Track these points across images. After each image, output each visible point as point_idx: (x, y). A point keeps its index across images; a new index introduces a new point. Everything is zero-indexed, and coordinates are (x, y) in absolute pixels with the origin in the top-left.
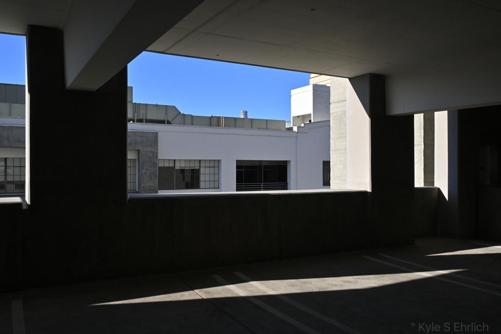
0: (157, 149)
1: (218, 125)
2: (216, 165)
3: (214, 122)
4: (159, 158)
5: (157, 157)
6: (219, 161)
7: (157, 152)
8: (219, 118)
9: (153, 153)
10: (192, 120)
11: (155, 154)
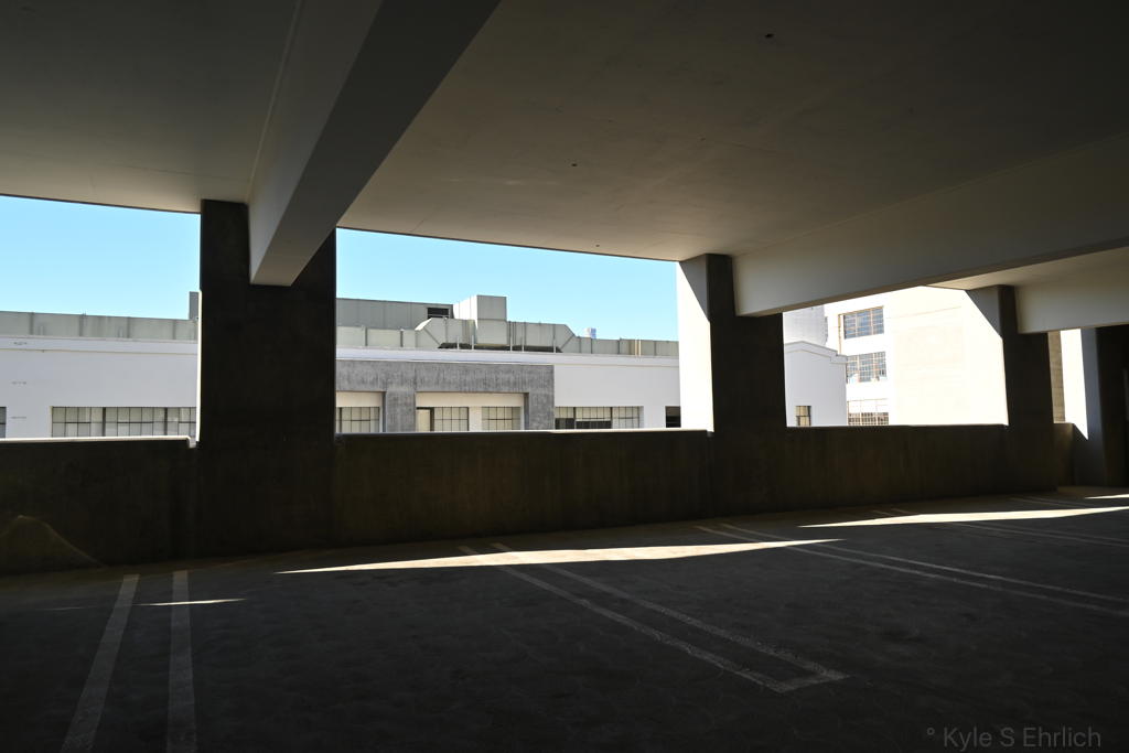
0: (553, 391)
1: (631, 352)
2: (635, 415)
3: (624, 347)
4: (556, 404)
5: (553, 403)
6: (639, 409)
7: (553, 397)
8: (631, 342)
9: (547, 396)
10: (591, 345)
11: (550, 399)
